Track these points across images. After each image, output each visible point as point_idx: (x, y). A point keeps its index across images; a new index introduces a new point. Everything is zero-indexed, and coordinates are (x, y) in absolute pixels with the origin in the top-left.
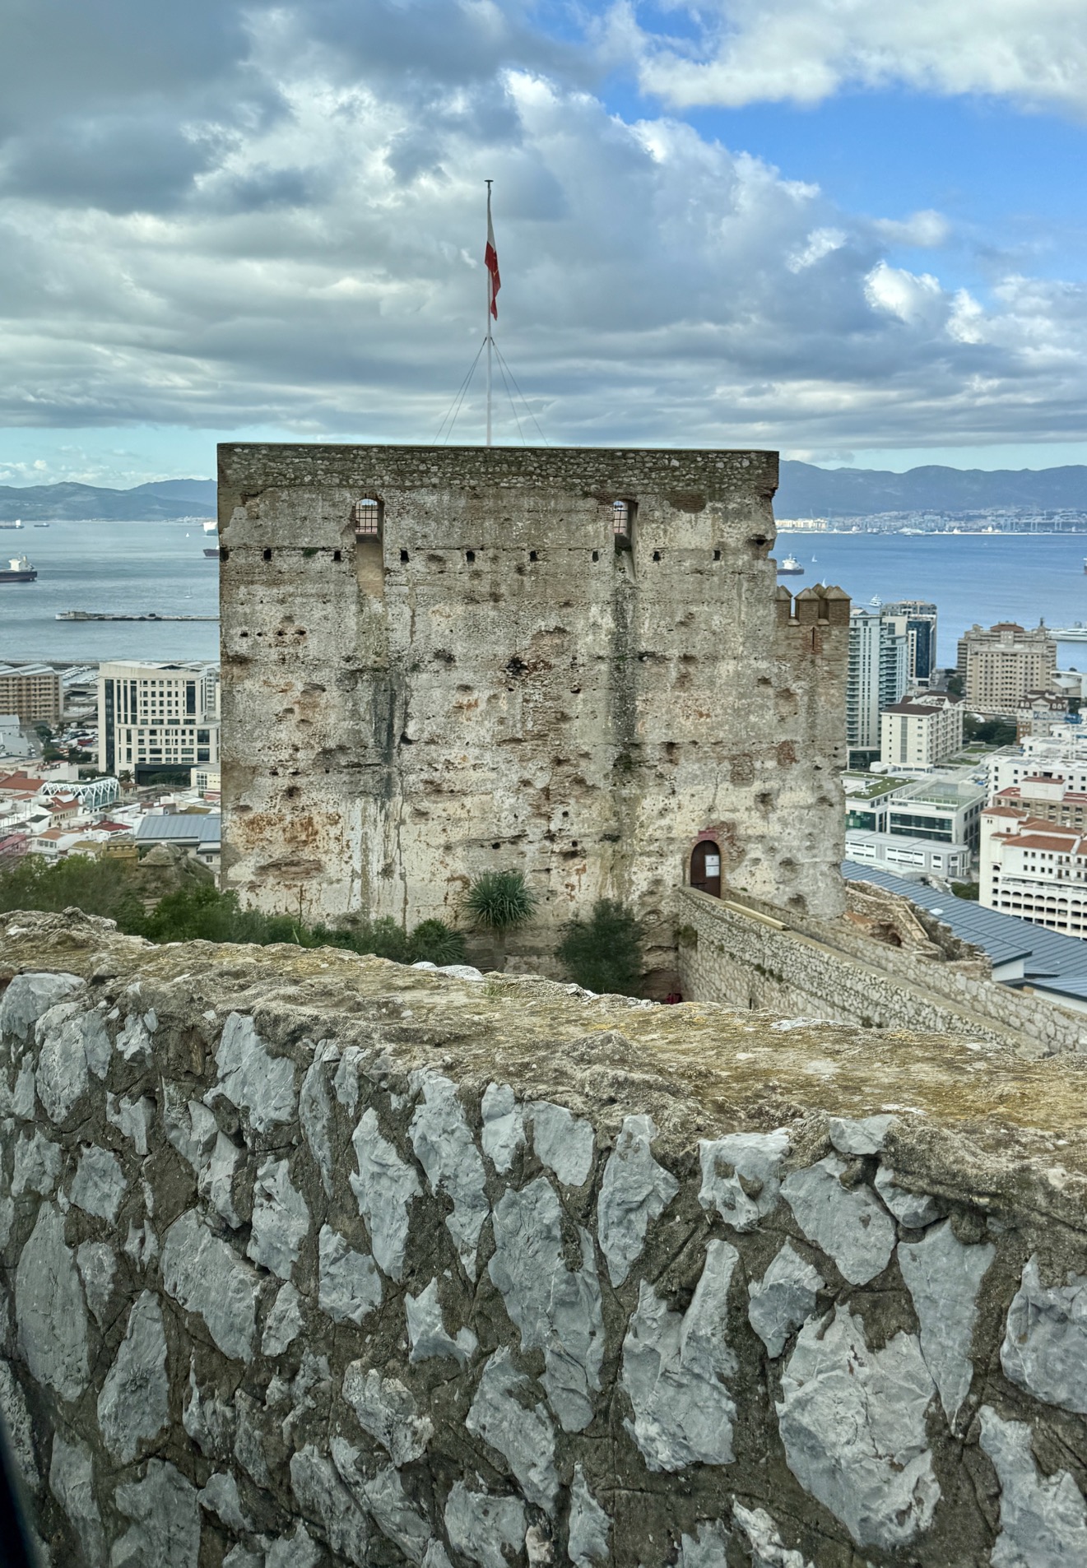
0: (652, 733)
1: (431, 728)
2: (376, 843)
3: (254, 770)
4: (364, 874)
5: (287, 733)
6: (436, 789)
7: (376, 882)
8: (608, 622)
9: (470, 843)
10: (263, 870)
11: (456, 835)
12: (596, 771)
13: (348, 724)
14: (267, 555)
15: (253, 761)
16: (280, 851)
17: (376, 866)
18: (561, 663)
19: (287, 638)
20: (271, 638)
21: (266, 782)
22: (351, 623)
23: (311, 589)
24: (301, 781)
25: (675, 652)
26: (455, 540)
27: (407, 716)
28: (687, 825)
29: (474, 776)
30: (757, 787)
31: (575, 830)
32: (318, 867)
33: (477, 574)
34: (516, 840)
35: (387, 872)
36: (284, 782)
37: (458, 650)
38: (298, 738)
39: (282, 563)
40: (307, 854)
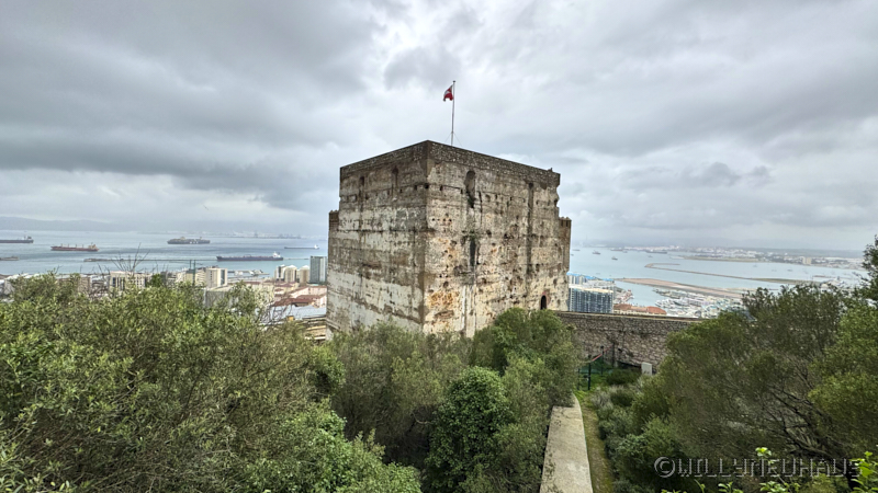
0: (534, 261)
1: (485, 258)
2: (469, 303)
3: (435, 276)
4: (465, 315)
5: (445, 260)
6: (485, 282)
7: (469, 317)
8: (526, 224)
9: (493, 301)
10: (436, 316)
11: (490, 298)
12: (522, 273)
13: (463, 257)
14: (441, 189)
15: (434, 272)
16: (441, 308)
17: (469, 312)
18: (516, 236)
19: (447, 222)
20: (441, 222)
21: (438, 279)
22: (465, 217)
23: (454, 203)
24: (449, 279)
25: (540, 234)
26: (492, 190)
27: (479, 254)
28: (540, 291)
29: (495, 276)
30: (554, 277)
31: (517, 294)
32: (453, 313)
33: (497, 204)
34: (503, 299)
35: (471, 313)
36: (443, 280)
37: (493, 230)
38: (448, 262)
39: (446, 192)
40: (450, 308)
